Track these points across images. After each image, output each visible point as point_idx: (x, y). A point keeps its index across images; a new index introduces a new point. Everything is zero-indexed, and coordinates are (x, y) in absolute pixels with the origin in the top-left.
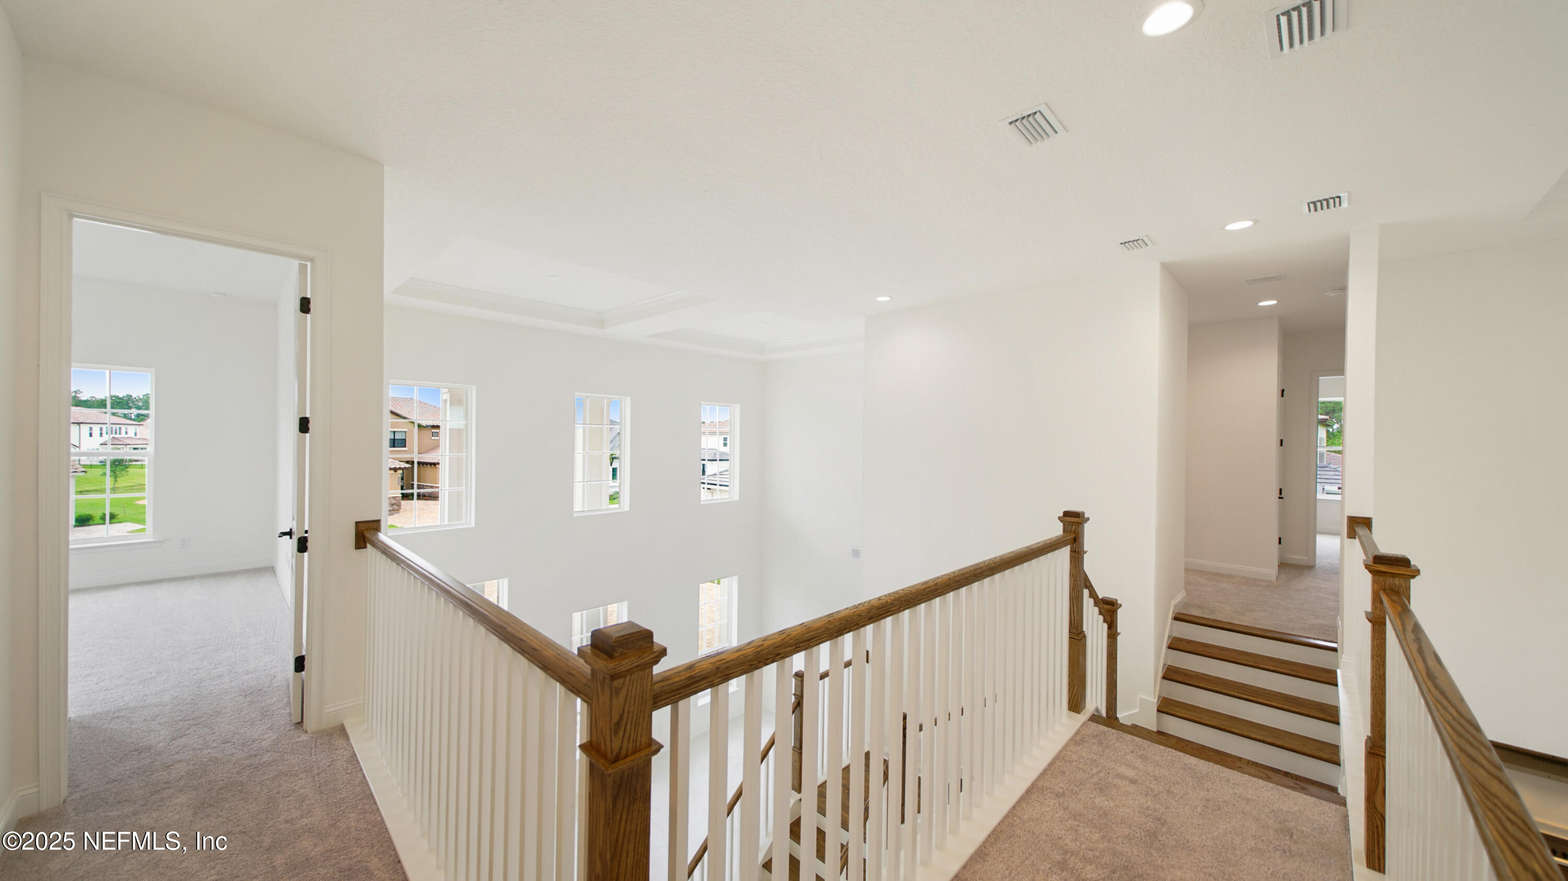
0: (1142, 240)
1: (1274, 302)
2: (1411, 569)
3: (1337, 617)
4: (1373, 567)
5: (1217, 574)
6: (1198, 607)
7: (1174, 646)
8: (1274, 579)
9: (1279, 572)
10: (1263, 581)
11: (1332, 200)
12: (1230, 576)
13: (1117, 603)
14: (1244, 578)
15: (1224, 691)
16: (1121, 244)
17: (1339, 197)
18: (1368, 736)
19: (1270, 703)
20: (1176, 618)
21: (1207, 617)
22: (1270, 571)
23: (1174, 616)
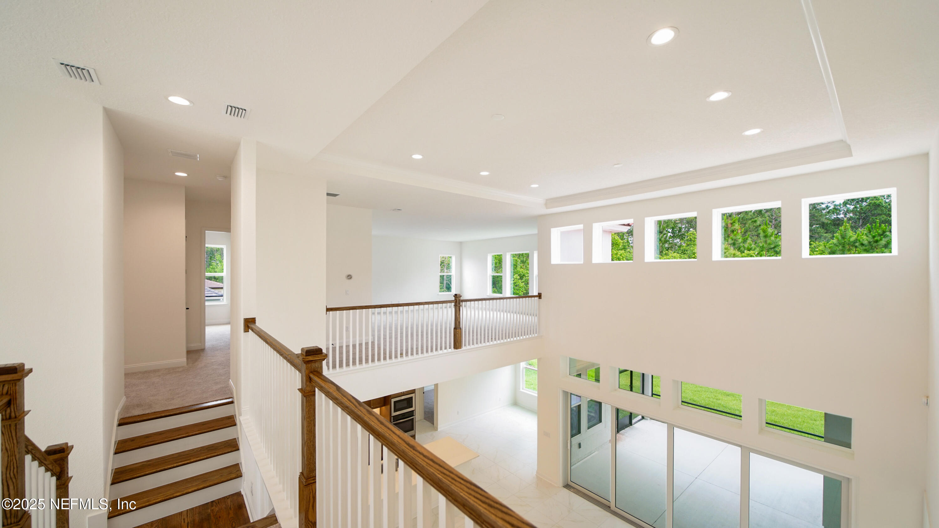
0: (88, 71)
1: (185, 175)
2: (323, 355)
3: (229, 380)
4: (307, 359)
5: (145, 372)
6: (138, 406)
7: (120, 451)
8: (185, 364)
9: (187, 359)
10: (178, 368)
11: (238, 110)
12: (155, 371)
13: (68, 447)
14: (166, 369)
15: (166, 467)
16: (62, 64)
17: (245, 110)
18: (300, 473)
19: (199, 459)
20: (120, 425)
21: (147, 412)
22: (183, 360)
23: (118, 423)
